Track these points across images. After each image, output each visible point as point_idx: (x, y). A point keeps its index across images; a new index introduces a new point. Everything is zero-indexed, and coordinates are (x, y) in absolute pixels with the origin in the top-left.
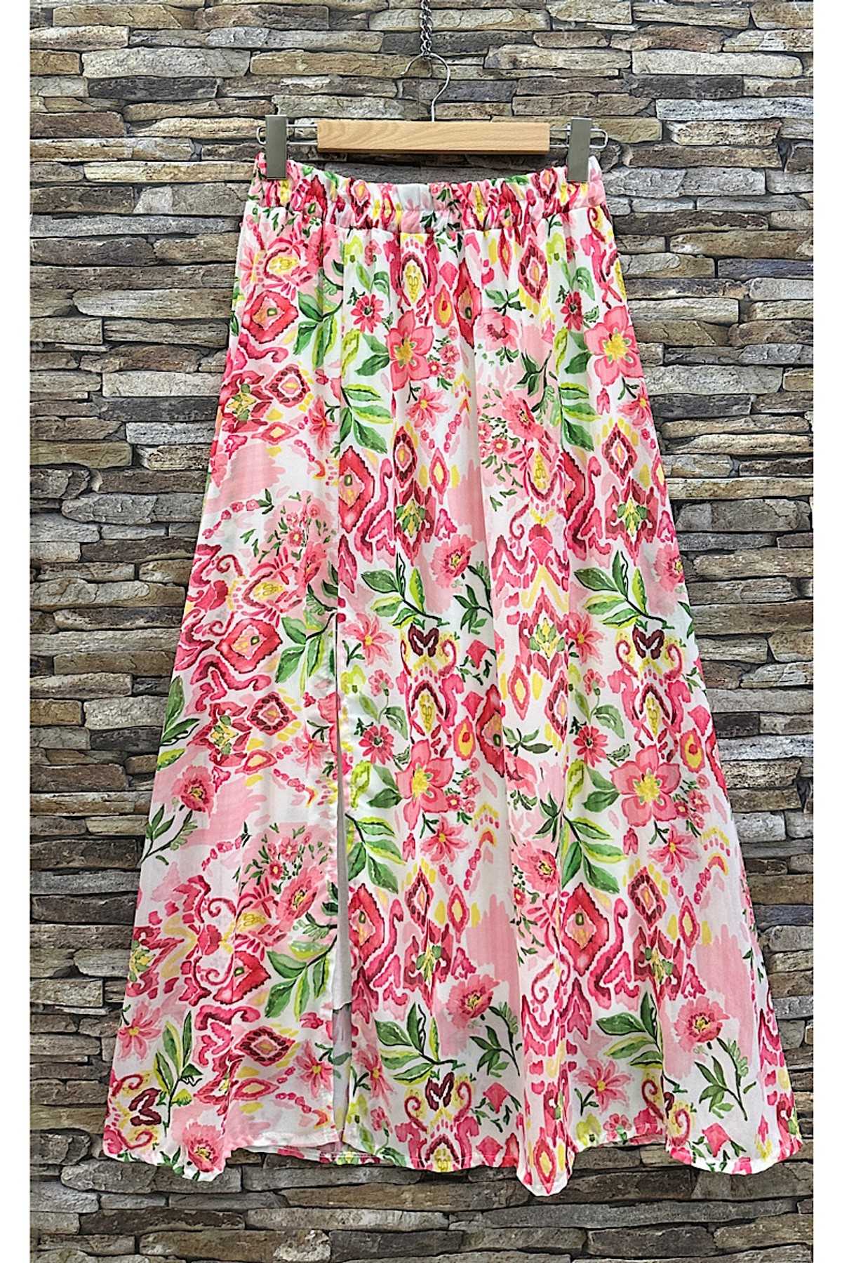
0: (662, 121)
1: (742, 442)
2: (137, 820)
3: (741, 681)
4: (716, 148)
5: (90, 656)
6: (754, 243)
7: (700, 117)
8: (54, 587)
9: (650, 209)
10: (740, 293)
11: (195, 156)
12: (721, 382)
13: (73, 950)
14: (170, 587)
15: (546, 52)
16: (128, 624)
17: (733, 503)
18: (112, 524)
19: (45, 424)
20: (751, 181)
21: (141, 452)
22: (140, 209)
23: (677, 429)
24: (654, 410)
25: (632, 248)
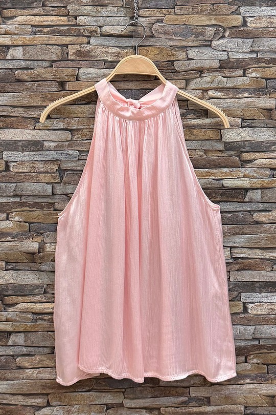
2: (7, 324)
3: (273, 268)
7: (260, 14)
11: (33, 33)
14: (22, 223)
17: (270, 189)
22: (9, 57)
23: (246, 156)
24: (237, 148)
25: (228, 75)
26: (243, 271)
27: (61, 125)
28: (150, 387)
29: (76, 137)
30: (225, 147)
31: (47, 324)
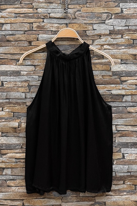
0: (121, 8)
2: (2, 164)
4: (133, 14)
7: (130, 7)
9: (118, 28)
11: (15, 17)
12: (134, 68)
14: (10, 113)
16: (0, 121)
17: (136, 95)
21: (4, 83)
22: (3, 29)
24: (119, 74)
25: (114, 37)
26: (122, 137)
27: (29, 63)
28: (75, 197)
29: (37, 69)
30: (113, 74)
31: (23, 164)
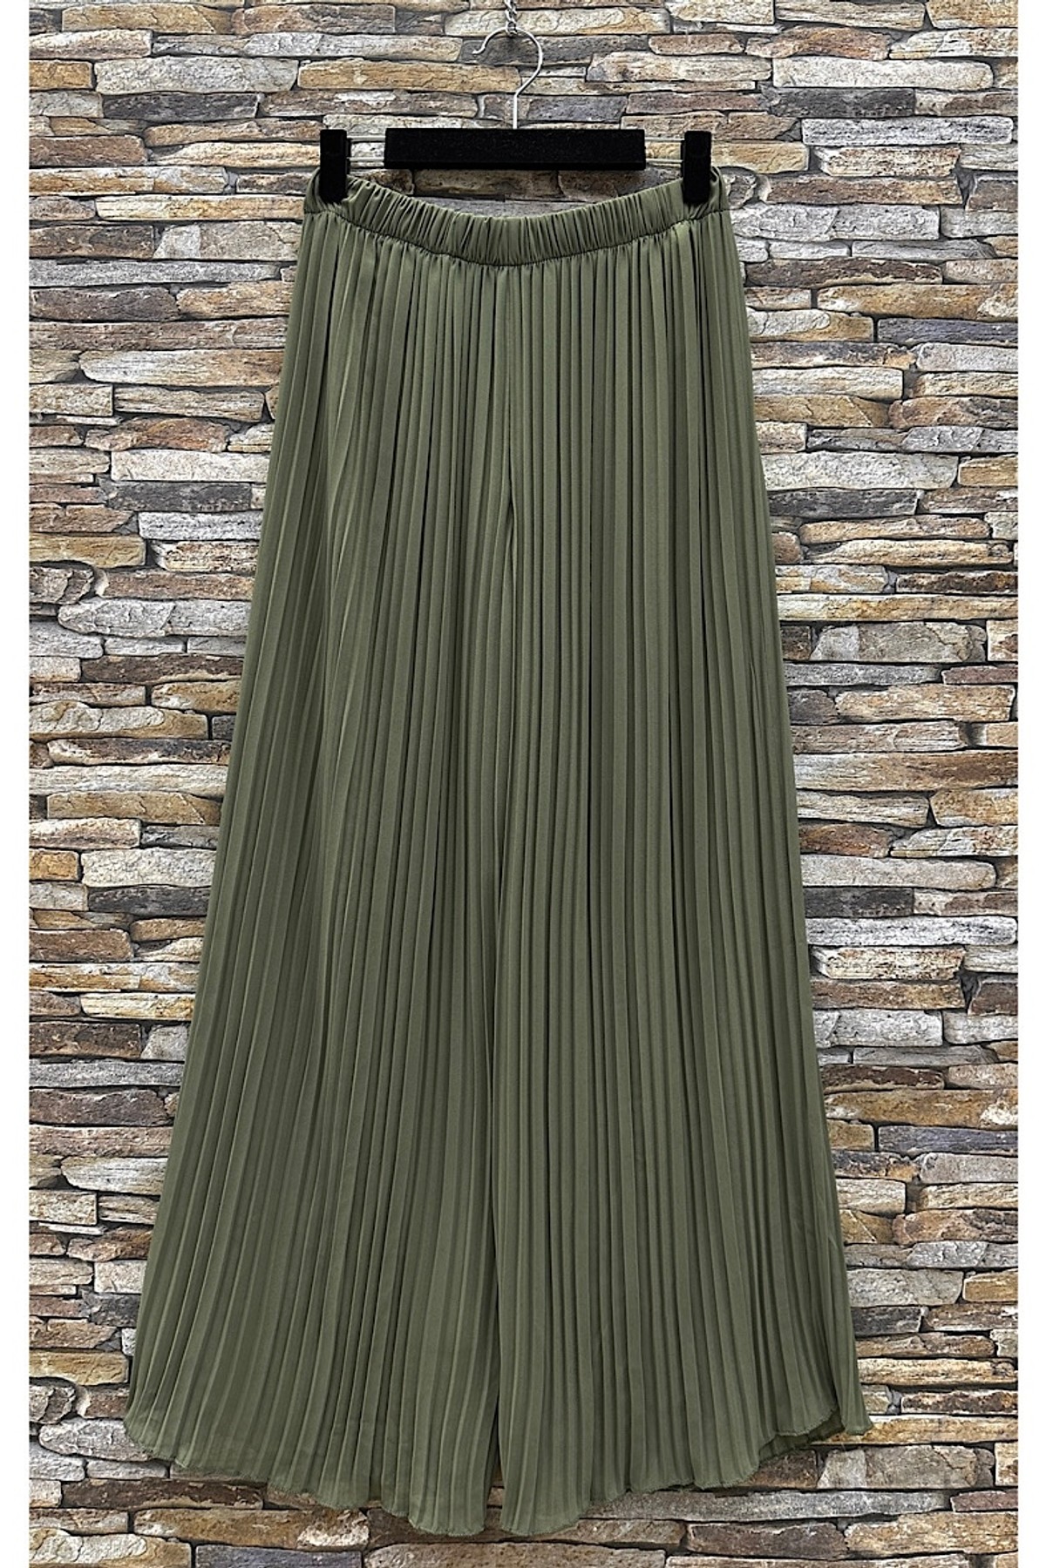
0: (809, 146)
1: (901, 549)
4: (878, 180)
5: (92, 797)
6: (925, 299)
8: (49, 711)
9: (793, 255)
10: (904, 362)
12: (880, 473)
13: (60, 1157)
15: (664, 60)
16: (138, 759)
18: (118, 636)
19: (41, 512)
20: (921, 222)
21: (157, 549)
